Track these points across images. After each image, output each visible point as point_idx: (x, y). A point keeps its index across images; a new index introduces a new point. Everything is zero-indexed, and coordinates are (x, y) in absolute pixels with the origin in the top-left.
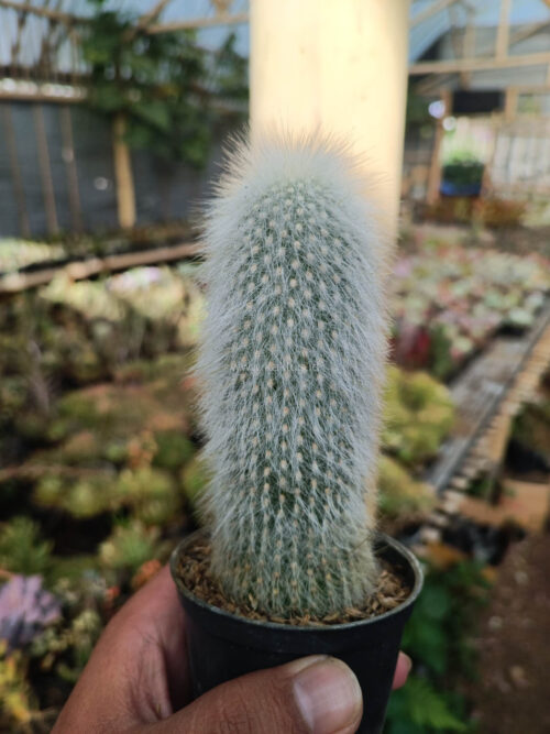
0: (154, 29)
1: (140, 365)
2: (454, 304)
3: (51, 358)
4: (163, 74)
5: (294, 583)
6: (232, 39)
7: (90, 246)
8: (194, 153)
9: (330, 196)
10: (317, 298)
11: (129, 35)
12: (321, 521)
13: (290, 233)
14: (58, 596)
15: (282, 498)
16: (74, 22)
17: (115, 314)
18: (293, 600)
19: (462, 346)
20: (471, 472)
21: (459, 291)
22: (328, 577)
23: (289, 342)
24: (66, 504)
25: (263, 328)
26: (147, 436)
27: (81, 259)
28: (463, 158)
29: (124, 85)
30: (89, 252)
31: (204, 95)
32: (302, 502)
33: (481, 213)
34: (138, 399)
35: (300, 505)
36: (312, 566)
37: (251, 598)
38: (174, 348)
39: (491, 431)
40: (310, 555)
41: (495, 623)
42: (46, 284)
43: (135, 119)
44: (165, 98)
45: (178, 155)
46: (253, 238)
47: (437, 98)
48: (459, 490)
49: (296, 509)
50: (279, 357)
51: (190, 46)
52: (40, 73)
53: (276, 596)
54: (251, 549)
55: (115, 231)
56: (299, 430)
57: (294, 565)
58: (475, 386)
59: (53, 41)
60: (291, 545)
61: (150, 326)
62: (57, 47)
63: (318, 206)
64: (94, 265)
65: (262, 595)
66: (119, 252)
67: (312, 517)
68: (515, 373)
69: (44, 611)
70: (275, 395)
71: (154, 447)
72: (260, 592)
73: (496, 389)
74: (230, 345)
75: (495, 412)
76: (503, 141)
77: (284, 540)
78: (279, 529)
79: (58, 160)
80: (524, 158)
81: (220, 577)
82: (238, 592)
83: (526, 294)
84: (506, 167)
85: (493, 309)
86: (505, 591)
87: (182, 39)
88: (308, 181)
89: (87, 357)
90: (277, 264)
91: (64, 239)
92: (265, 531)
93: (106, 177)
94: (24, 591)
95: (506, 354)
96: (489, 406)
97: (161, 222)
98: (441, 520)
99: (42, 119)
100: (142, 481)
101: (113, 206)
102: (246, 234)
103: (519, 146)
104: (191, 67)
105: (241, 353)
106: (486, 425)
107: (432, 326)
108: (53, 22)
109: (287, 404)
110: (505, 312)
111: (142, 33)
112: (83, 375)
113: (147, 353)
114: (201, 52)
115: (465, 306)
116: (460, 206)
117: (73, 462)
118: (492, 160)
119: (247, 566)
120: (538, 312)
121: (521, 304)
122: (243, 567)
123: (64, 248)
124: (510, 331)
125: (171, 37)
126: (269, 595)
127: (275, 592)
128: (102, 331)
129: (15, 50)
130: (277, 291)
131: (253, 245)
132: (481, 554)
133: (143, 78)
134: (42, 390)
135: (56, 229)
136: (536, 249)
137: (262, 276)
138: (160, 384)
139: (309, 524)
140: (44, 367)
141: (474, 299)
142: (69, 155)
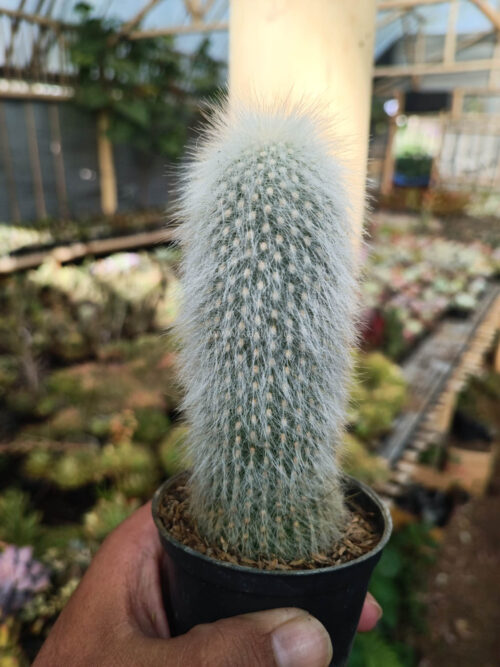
0: (135, 35)
1: (121, 345)
2: (406, 288)
3: (40, 338)
4: (143, 75)
5: (263, 529)
6: (205, 44)
7: (76, 231)
8: (171, 147)
9: (302, 159)
10: (286, 261)
11: (113, 40)
12: (289, 473)
13: (260, 197)
14: (47, 565)
15: (252, 451)
16: (63, 27)
17: (98, 297)
18: (261, 545)
19: (413, 328)
20: (421, 445)
21: (410, 276)
22: (296, 524)
23: (259, 304)
24: (53, 476)
25: (233, 290)
26: (128, 414)
27: (66, 243)
28: (413, 152)
29: (107, 85)
30: (75, 237)
31: (180, 94)
32: (271, 455)
33: (429, 203)
34: (119, 377)
35: (269, 458)
36: (280, 514)
37: (222, 541)
38: (152, 329)
39: (438, 407)
40: (279, 504)
41: (442, 579)
42: (36, 267)
43: (117, 117)
44: (145, 98)
45: (156, 149)
46: (225, 202)
47: (391, 98)
48: (410, 462)
49: (266, 461)
50: (249, 318)
51: (168, 51)
52: (31, 73)
53: (246, 540)
54: (224, 496)
55: (98, 217)
56: (268, 388)
57: (264, 512)
58: (425, 365)
59: (43, 44)
60: (260, 494)
61: (130, 308)
62: (47, 50)
63: (289, 170)
64: (78, 250)
65: (233, 539)
66: (102, 237)
67: (281, 469)
68: (461, 352)
69: (34, 579)
70: (245, 355)
71: (134, 423)
72: (231, 535)
73: (442, 367)
74: (203, 305)
75: (443, 389)
76: (450, 138)
77: (254, 489)
78: (249, 479)
79: (46, 153)
80: (469, 153)
81: (196, 520)
82: (212, 535)
83: (471, 279)
84: (453, 160)
85: (440, 293)
86: (451, 550)
87: (161, 45)
88: (281, 144)
89: (73, 338)
90: (247, 228)
91: (52, 225)
92: (237, 480)
93: (91, 168)
94: (16, 561)
95: (452, 334)
96: (437, 383)
97: (140, 209)
98: (394, 490)
99: (32, 116)
100: (123, 455)
101: (96, 194)
102: (219, 198)
103: (464, 142)
104: (169, 69)
105: (213, 314)
106: (434, 402)
107: (387, 308)
108: (44, 28)
109: (256, 363)
110: (452, 296)
111: (124, 39)
112: (69, 354)
113: (128, 334)
114: (178, 55)
115: (415, 290)
116: (411, 196)
117: (60, 437)
118: (440, 155)
119: (220, 511)
120: (481, 296)
121: (465, 289)
122: (216, 511)
123: (52, 234)
124: (455, 314)
125: (150, 42)
126: (239, 539)
127: (245, 536)
128: (87, 313)
129: (9, 52)
130: (247, 254)
131: (225, 209)
132: (430, 516)
133: (125, 79)
134: (32, 370)
135: (44, 215)
136: (479, 237)
137: (233, 239)
138: (140, 363)
139: (278, 475)
140: (34, 347)
141: (424, 284)
142: (57, 148)
